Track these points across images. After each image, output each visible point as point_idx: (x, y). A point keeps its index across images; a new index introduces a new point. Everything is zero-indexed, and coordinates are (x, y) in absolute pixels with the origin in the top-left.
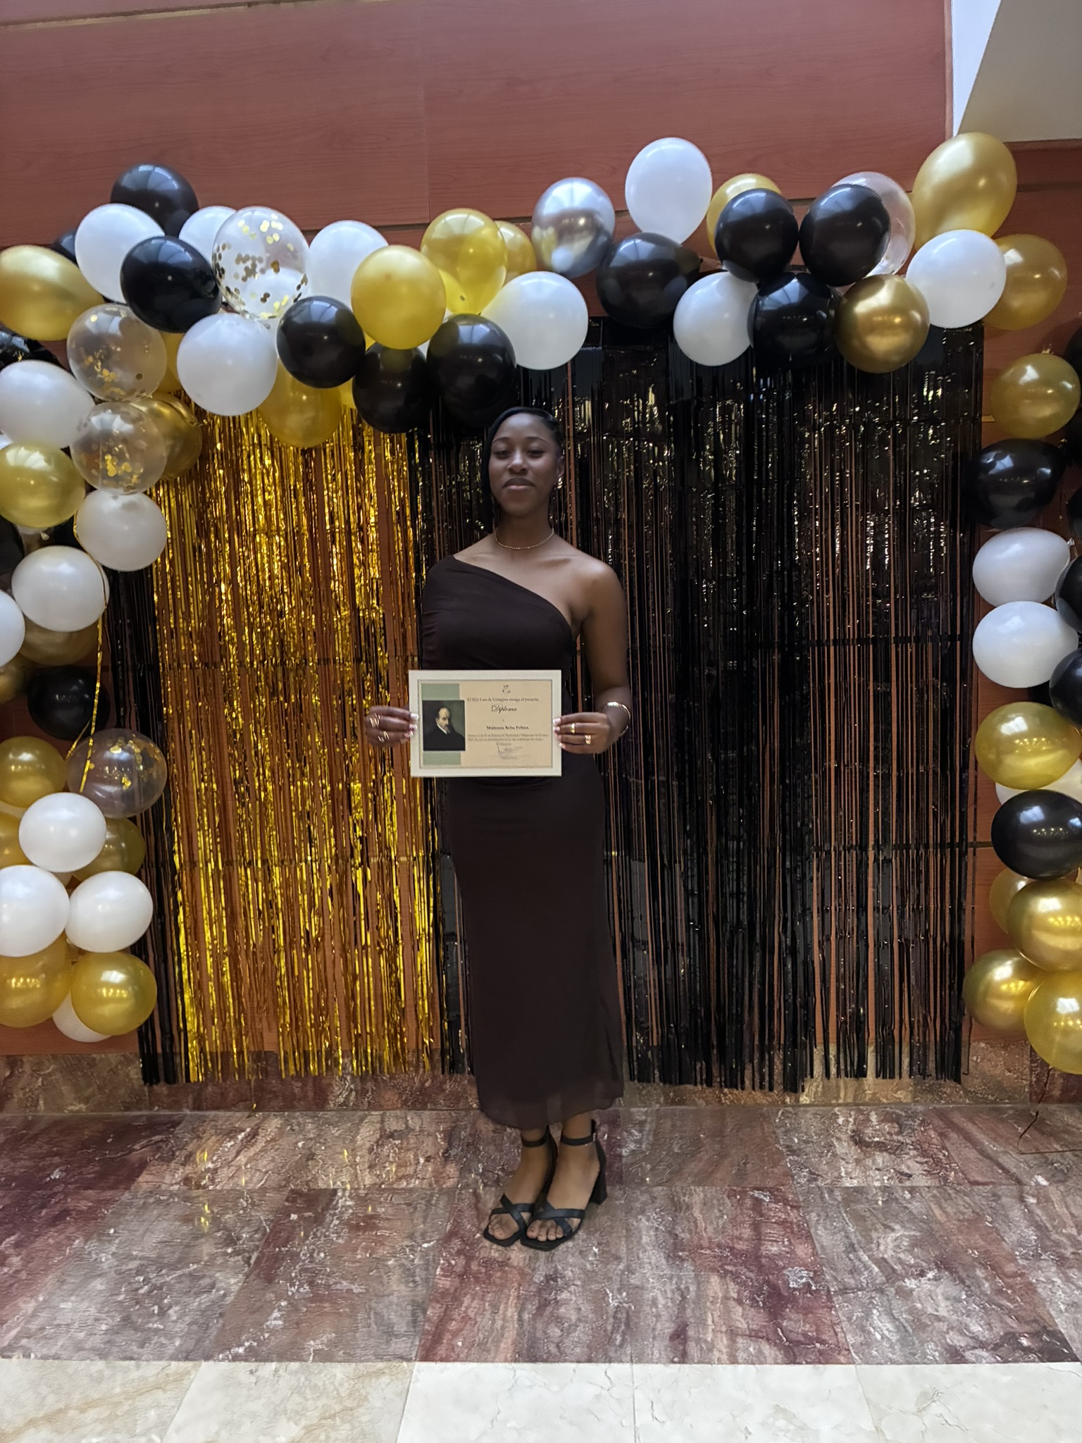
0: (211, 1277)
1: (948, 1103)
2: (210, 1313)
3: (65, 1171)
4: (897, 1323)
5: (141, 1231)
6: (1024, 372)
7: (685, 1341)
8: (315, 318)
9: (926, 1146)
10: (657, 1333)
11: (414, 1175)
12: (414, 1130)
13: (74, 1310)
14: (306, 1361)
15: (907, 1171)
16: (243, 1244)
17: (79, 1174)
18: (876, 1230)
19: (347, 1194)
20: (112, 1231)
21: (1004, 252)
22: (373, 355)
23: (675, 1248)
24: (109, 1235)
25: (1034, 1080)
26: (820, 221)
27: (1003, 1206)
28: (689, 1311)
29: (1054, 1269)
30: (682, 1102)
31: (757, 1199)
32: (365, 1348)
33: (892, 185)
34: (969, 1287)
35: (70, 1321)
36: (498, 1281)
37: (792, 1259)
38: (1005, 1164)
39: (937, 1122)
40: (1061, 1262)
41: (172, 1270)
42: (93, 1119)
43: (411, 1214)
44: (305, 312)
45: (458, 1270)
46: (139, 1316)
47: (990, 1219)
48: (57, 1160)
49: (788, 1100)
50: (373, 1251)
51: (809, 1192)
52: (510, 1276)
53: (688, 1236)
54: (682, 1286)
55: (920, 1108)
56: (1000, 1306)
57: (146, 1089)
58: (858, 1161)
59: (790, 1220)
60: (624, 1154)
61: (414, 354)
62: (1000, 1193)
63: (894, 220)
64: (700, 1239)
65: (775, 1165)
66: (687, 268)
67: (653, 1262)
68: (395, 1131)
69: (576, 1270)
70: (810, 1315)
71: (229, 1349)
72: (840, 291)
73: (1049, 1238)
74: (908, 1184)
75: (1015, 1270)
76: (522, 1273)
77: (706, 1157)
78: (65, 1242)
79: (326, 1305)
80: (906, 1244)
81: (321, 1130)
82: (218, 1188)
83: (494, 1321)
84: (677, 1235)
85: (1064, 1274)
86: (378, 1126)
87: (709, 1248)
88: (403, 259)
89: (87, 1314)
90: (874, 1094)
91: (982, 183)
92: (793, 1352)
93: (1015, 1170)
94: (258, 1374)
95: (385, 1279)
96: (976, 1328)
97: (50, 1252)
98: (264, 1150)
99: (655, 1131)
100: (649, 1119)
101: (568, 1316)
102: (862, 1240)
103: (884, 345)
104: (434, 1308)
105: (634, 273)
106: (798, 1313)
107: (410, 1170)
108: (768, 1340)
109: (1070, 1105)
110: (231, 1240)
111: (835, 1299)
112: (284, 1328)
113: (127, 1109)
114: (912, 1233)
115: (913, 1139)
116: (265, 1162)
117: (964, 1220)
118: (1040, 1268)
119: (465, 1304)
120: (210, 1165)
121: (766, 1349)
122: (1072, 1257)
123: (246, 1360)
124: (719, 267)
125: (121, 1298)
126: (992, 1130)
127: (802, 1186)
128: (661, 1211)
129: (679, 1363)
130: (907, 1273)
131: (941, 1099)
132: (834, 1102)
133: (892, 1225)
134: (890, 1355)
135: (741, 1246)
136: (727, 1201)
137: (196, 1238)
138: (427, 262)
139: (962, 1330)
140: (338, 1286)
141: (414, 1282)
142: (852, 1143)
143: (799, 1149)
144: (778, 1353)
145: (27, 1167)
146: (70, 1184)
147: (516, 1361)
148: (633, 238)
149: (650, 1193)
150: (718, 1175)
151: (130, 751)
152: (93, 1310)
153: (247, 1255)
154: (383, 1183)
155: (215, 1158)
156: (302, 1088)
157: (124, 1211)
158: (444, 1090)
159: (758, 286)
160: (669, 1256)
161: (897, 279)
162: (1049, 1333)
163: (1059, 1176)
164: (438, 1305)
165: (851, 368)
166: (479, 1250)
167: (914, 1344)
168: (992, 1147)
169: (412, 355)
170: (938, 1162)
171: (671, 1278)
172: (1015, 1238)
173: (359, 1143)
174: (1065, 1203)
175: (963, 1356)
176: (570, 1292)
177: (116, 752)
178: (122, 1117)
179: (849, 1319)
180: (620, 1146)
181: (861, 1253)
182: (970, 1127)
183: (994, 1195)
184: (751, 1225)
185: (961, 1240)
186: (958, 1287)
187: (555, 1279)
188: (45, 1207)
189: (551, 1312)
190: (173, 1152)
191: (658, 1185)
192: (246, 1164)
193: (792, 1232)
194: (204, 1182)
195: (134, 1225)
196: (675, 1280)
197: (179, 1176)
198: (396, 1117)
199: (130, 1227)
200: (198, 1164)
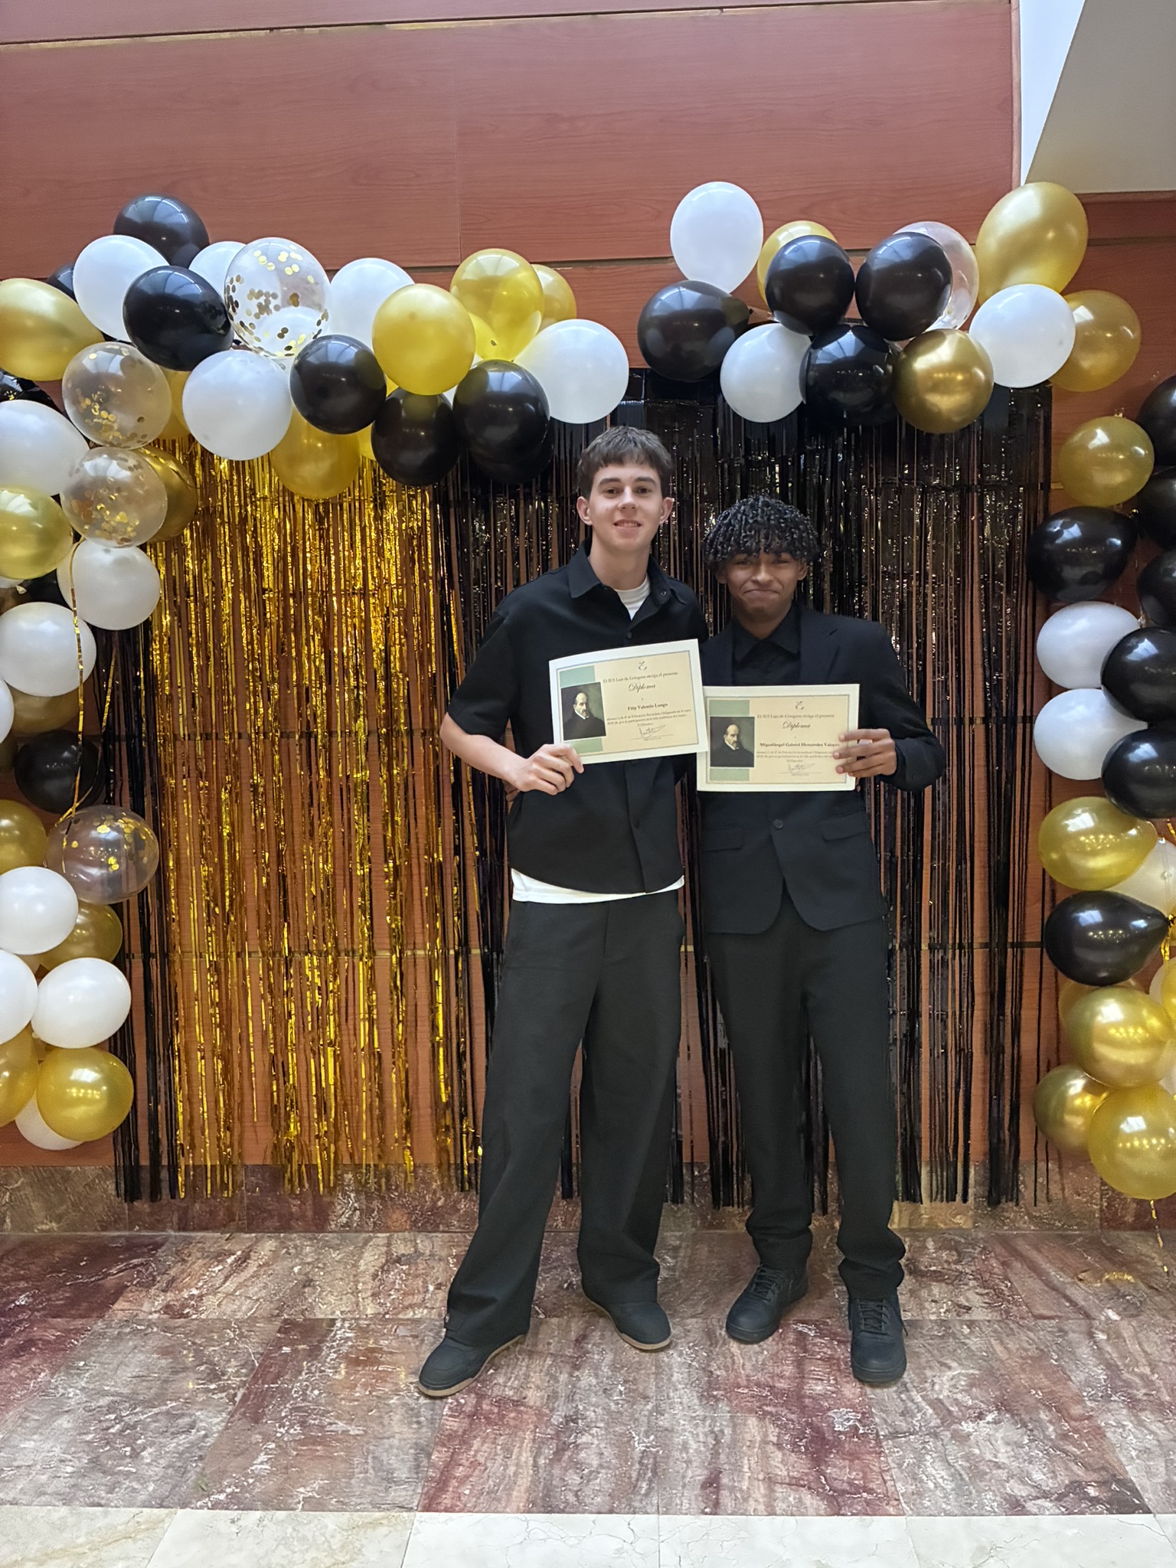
0: (190, 1415)
1: (1011, 1229)
2: (188, 1455)
3: (32, 1296)
4: (953, 1470)
5: (116, 1362)
6: (1094, 436)
7: (718, 1488)
8: (332, 358)
9: (987, 1276)
10: (687, 1480)
11: (422, 1304)
12: (423, 1254)
13: (36, 1450)
14: (293, 1509)
15: (965, 1303)
16: (229, 1379)
17: (47, 1300)
18: (931, 1368)
19: (347, 1325)
20: (82, 1363)
21: (1073, 310)
22: (394, 400)
23: (710, 1387)
24: (78, 1367)
25: (1105, 1204)
26: (878, 271)
27: (1070, 1343)
28: (722, 1457)
29: (1125, 1412)
30: (720, 1226)
31: (801, 1333)
32: (360, 1496)
33: (956, 236)
34: (1031, 1430)
35: (30, 1463)
36: (512, 1423)
37: (839, 1401)
38: (1072, 1296)
39: (999, 1249)
40: (1133, 1404)
41: (148, 1407)
42: (67, 1241)
43: (417, 1347)
44: (321, 352)
45: (468, 1409)
46: (109, 1458)
47: (1056, 1357)
48: (22, 1284)
50: (374, 1388)
52: (525, 1416)
53: (724, 1373)
54: (716, 1429)
55: (981, 1234)
56: (1066, 1452)
57: (126, 1206)
58: (912, 1292)
59: (836, 1356)
61: (440, 401)
62: (1066, 1328)
63: (957, 273)
64: (737, 1377)
65: (820, 1296)
66: (736, 319)
67: (685, 1400)
68: (403, 1255)
69: (599, 1410)
70: (857, 1461)
71: (209, 1496)
72: (899, 346)
73: (1119, 1378)
74: (967, 1317)
75: (1081, 1412)
76: (540, 1415)
78: (29, 1374)
79: (319, 1448)
80: (963, 1383)
81: (320, 1254)
82: (203, 1316)
83: (506, 1467)
84: (711, 1372)
85: (1136, 1416)
86: (384, 1249)
87: (747, 1387)
88: (429, 299)
89: (51, 1454)
90: (931, 1218)
91: (1051, 235)
92: (837, 1502)
93: (1083, 1303)
94: (240, 1523)
95: (386, 1422)
96: (1038, 1476)
97: (13, 1385)
98: (256, 1275)
99: (689, 1257)
100: (684, 1244)
101: (588, 1461)
102: (916, 1379)
103: (945, 403)
104: (439, 1452)
105: (675, 325)
106: (844, 1459)
107: (417, 1299)
108: (810, 1488)
109: (1143, 1233)
110: (214, 1375)
111: (884, 1443)
112: (272, 1473)
113: (104, 1229)
114: (971, 1371)
115: (973, 1268)
116: (256, 1289)
117: (1027, 1357)
118: (1110, 1411)
119: (475, 1447)
120: (195, 1292)
121: (809, 1499)
122: (1145, 1398)
123: (227, 1509)
124: (770, 318)
125: (89, 1437)
126: (1061, 1260)
128: (695, 1345)
129: (711, 1514)
130: (964, 1415)
131: (1004, 1224)
133: (948, 1362)
134: (944, 1506)
135: (782, 1385)
137: (177, 1373)
138: (456, 303)
139: (1023, 1478)
140: (333, 1427)
141: (418, 1423)
144: (821, 1503)
146: (38, 1311)
147: (529, 1512)
148: (677, 287)
149: (683, 1326)
151: (118, 830)
152: (57, 1450)
153: (232, 1391)
154: (387, 1313)
155: (200, 1284)
156: (300, 1206)
157: (95, 1342)
158: (459, 1210)
159: (811, 338)
160: (702, 1395)
161: (959, 334)
162: (1119, 1482)
163: (1132, 1311)
164: (444, 1449)
165: (909, 428)
166: (492, 1388)
167: (971, 1493)
168: (1059, 1278)
169: (437, 400)
170: (999, 1294)
171: (704, 1420)
172: (1082, 1377)
173: (362, 1268)
174: (1138, 1338)
175: (1024, 1507)
176: (593, 1435)
177: (104, 831)
178: (99, 1237)
179: (900, 1466)
181: (914, 1393)
182: (1034, 1255)
183: (1061, 1330)
184: (793, 1361)
185: (1023, 1379)
186: (1020, 1431)
187: (575, 1421)
188: (9, 1336)
189: (570, 1457)
190: (154, 1277)
191: (693, 1317)
192: (235, 1291)
193: (839, 1370)
194: (187, 1310)
195: (107, 1357)
196: (707, 1423)
197: (159, 1303)
198: (404, 1240)
199: (103, 1360)
200: (181, 1291)
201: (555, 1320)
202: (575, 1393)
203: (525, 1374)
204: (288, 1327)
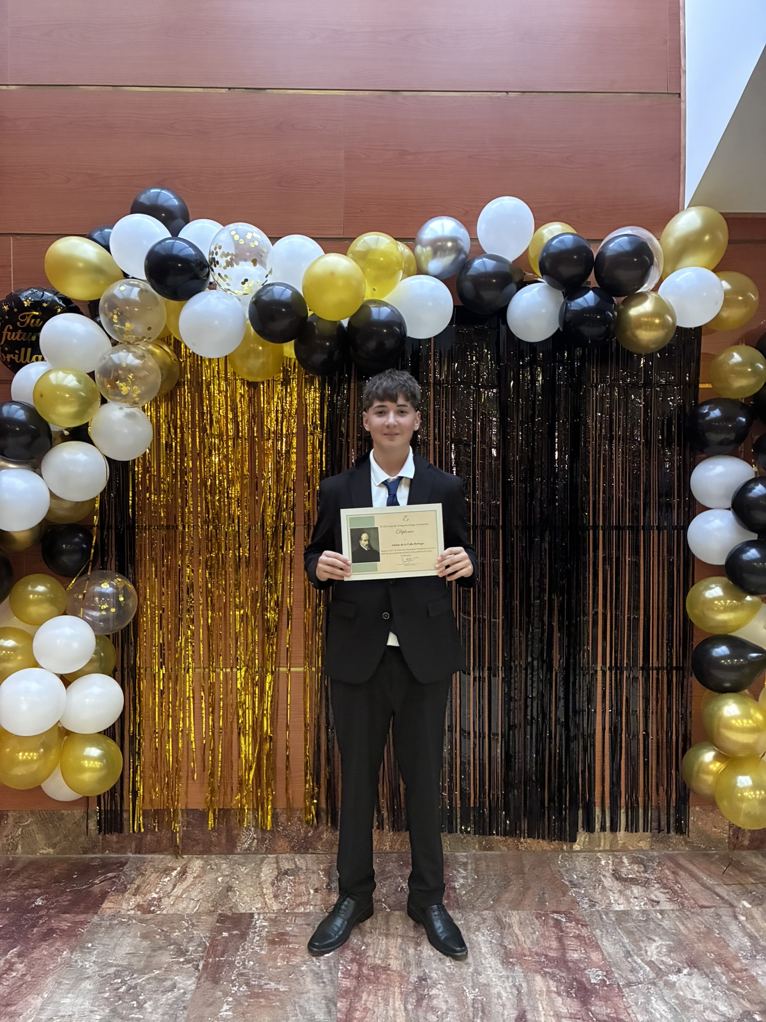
0: (172, 980)
1: (674, 850)
2: (175, 1006)
3: (46, 899)
4: (669, 1006)
5: (113, 945)
6: (733, 357)
8: (277, 297)
9: (665, 881)
10: (505, 1017)
11: (307, 905)
12: (301, 869)
13: (72, 1005)
15: (655, 899)
16: (191, 955)
17: (57, 901)
18: (643, 941)
19: (262, 917)
20: (90, 945)
21: (720, 282)
22: (311, 323)
23: (507, 956)
24: (88, 948)
25: (732, 834)
27: (724, 923)
28: (524, 1001)
30: (491, 849)
31: (556, 919)
34: (712, 979)
35: (70, 1013)
36: (384, 982)
37: (591, 964)
38: (721, 894)
39: (669, 864)
41: (141, 974)
42: (61, 861)
44: (270, 293)
45: (354, 973)
46: (123, 1009)
47: (717, 932)
48: (37, 891)
49: (565, 847)
50: (289, 960)
51: (592, 914)
52: (392, 977)
53: (514, 947)
54: (517, 984)
55: (655, 854)
56: (736, 992)
57: (100, 837)
58: (620, 892)
59: (582, 935)
60: (457, 887)
61: (339, 325)
62: (721, 913)
63: (655, 259)
64: (522, 949)
65: (564, 896)
66: (517, 278)
67: (493, 965)
68: (288, 869)
69: (439, 972)
70: (609, 1002)
72: (619, 300)
73: (760, 945)
74: (658, 908)
76: (401, 976)
77: (515, 889)
78: (56, 953)
79: (262, 1000)
80: (664, 950)
81: (233, 869)
82: (164, 912)
83: (387, 1011)
84: (505, 947)
86: (275, 866)
87: (530, 956)
89: (83, 1007)
90: (624, 843)
91: (707, 238)
93: (727, 897)
95: (302, 981)
96: (723, 1008)
97: (46, 960)
98: (193, 884)
99: (475, 870)
100: (470, 861)
101: (440, 1006)
102: (635, 948)
103: (647, 336)
104: (342, 1002)
105: (482, 280)
106: (600, 1001)
107: (304, 899)
108: (583, 1020)
109: (755, 852)
110: (181, 952)
111: (624, 990)
112: (234, 1017)
113: (85, 852)
114: (668, 943)
115: (655, 876)
116: (196, 893)
117: (700, 933)
118: (757, 965)
119: (364, 998)
120: (156, 896)
124: (540, 280)
125: (106, 995)
126: (709, 870)
127: (586, 910)
128: (491, 929)
130: (669, 971)
131: (670, 847)
132: (597, 849)
133: (653, 937)
135: (552, 954)
136: (536, 921)
137: (154, 951)
139: (714, 1009)
140: (268, 986)
141: (324, 982)
142: (614, 879)
143: (580, 883)
145: (15, 896)
146: (51, 909)
148: (482, 257)
149: (481, 915)
150: (527, 902)
151: (116, 588)
152: (87, 1005)
153: (195, 963)
154: (287, 909)
155: (158, 890)
156: (218, 838)
157: (96, 930)
158: (322, 839)
159: (566, 294)
160: (503, 962)
161: (654, 294)
163: (757, 901)
164: (344, 1000)
166: (366, 958)
167: (683, 1020)
168: (710, 882)
170: (675, 892)
171: (508, 978)
172: (736, 944)
173: (263, 879)
176: (438, 989)
177: (106, 587)
178: (81, 859)
179: (636, 1004)
180: (453, 881)
181: (635, 957)
182: (692, 867)
183: (717, 915)
184: (556, 938)
185: (700, 946)
186: (705, 979)
187: (425, 980)
188: (36, 926)
189: (427, 1004)
190: (125, 885)
191: (486, 909)
192: (182, 894)
193: (586, 944)
194: (152, 908)
195: (106, 940)
196: (511, 979)
197: (132, 903)
198: (287, 858)
199: (103, 942)
200: (145, 895)
201: (397, 913)
202: (421, 961)
203: (386, 949)
204: (222, 919)
